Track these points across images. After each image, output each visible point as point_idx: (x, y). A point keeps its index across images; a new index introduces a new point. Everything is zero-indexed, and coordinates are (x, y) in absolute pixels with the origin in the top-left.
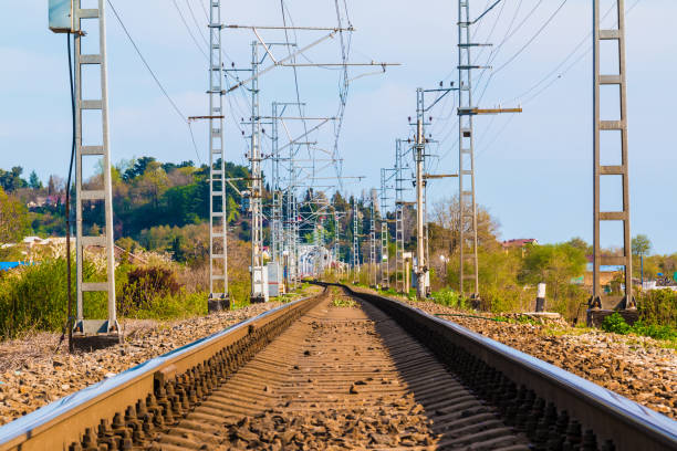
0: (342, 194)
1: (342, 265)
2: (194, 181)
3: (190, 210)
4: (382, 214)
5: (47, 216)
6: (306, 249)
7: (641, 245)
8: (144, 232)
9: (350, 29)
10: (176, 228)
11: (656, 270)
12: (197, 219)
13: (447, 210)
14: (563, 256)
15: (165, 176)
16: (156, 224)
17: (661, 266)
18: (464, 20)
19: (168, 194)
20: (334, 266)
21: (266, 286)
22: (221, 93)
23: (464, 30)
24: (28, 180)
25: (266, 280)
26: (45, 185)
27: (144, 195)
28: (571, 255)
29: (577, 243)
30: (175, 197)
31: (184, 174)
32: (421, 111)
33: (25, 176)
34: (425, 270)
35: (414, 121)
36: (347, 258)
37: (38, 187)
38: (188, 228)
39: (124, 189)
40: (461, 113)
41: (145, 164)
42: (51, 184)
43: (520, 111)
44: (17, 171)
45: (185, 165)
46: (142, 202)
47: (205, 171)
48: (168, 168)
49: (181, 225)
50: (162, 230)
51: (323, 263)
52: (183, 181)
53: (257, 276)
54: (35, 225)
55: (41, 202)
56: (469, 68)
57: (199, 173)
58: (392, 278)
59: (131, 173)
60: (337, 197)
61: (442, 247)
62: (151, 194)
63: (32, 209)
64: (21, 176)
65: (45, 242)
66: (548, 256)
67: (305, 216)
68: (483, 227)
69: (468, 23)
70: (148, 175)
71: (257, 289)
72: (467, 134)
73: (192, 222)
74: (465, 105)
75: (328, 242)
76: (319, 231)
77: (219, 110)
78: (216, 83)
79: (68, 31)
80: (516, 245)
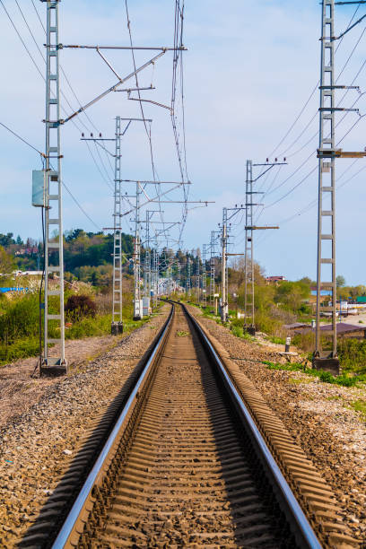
0: (182, 250)
1: (181, 288)
2: (103, 243)
3: (101, 258)
4: (203, 262)
5: (25, 260)
6: (162, 280)
7: (340, 281)
8: (77, 269)
9: (189, 183)
10: (94, 267)
11: (348, 295)
12: (105, 262)
13: (237, 263)
14: (299, 288)
15: (88, 239)
16: (83, 265)
17: (351, 293)
18: (249, 179)
19: (90, 248)
20: (177, 289)
21: (141, 310)
22: (120, 216)
23: (249, 185)
24: (16, 240)
25: (142, 307)
26: (25, 243)
27: (77, 250)
28: (302, 287)
29: (306, 280)
30: (93, 251)
31: (98, 239)
32: (225, 220)
33: (14, 238)
34: (226, 304)
35: (221, 225)
36: (184, 285)
37: (21, 243)
38: (100, 268)
39: (67, 246)
40: (247, 228)
41: (78, 232)
42: (28, 242)
43: (277, 228)
44: (10, 235)
45: (99, 233)
46: (76, 253)
47: (110, 237)
48: (90, 235)
49: (96, 266)
50: (86, 268)
51: (172, 288)
52: (97, 242)
53: (137, 305)
54: (19, 264)
55: (22, 252)
56: (251, 205)
57: (106, 238)
58: (208, 299)
59: (70, 238)
60: (179, 252)
61: (235, 282)
62: (81, 249)
63: (18, 256)
64: (13, 238)
65: (24, 273)
66: (291, 288)
67: (162, 262)
68: (257, 270)
69: (251, 181)
70: (79, 239)
71: (137, 312)
72: (250, 240)
73: (103, 264)
74: (249, 225)
75: (174, 276)
76: (170, 270)
77: (119, 225)
78: (118, 210)
79: (43, 206)
80: (274, 280)
